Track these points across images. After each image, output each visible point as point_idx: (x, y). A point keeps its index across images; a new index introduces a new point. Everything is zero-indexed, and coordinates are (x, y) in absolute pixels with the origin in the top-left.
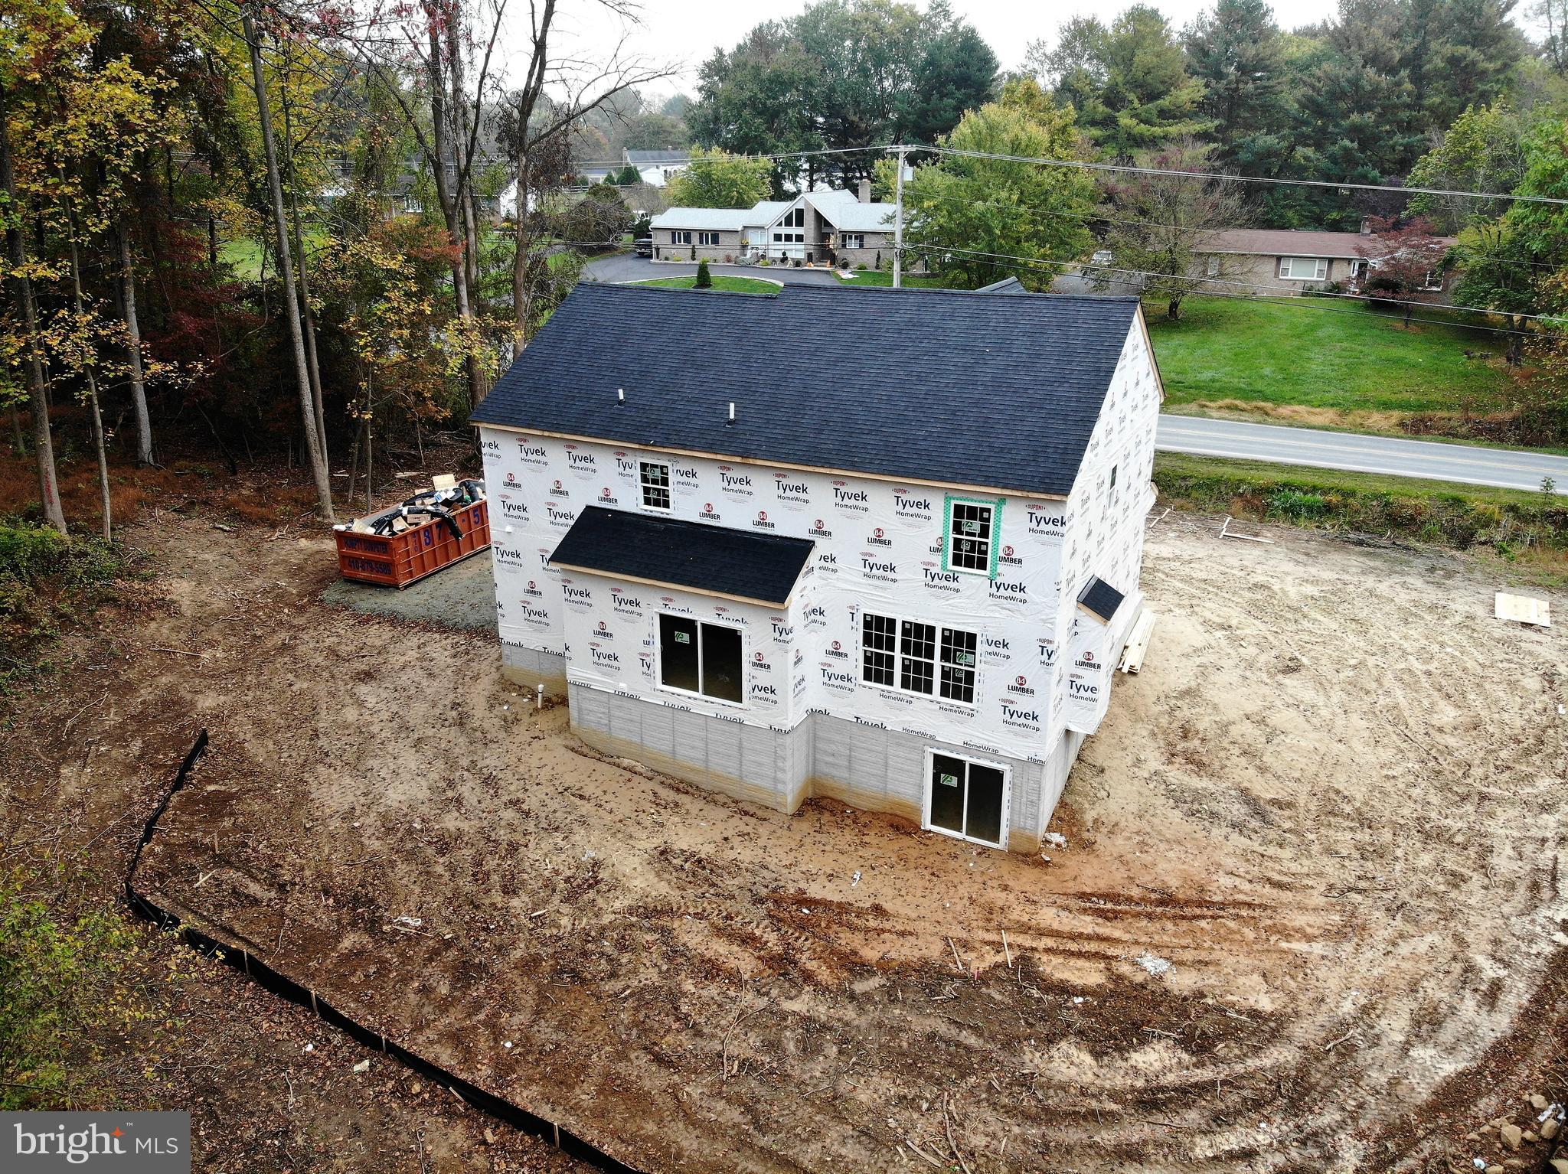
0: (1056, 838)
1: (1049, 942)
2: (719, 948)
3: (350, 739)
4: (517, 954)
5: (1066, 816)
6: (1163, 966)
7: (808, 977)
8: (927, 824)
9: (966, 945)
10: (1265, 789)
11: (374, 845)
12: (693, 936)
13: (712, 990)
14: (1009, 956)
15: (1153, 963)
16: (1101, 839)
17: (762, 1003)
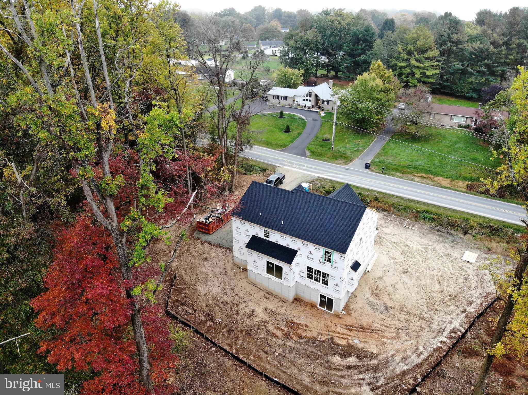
0: (344, 312)
1: (338, 335)
2: (276, 331)
3: (204, 276)
4: (239, 329)
5: (347, 308)
6: (358, 342)
7: (291, 338)
8: (318, 306)
9: (322, 334)
10: (390, 304)
11: (211, 302)
12: (271, 328)
13: (274, 339)
14: (329, 337)
15: (356, 341)
16: (353, 313)
17: (283, 342)
